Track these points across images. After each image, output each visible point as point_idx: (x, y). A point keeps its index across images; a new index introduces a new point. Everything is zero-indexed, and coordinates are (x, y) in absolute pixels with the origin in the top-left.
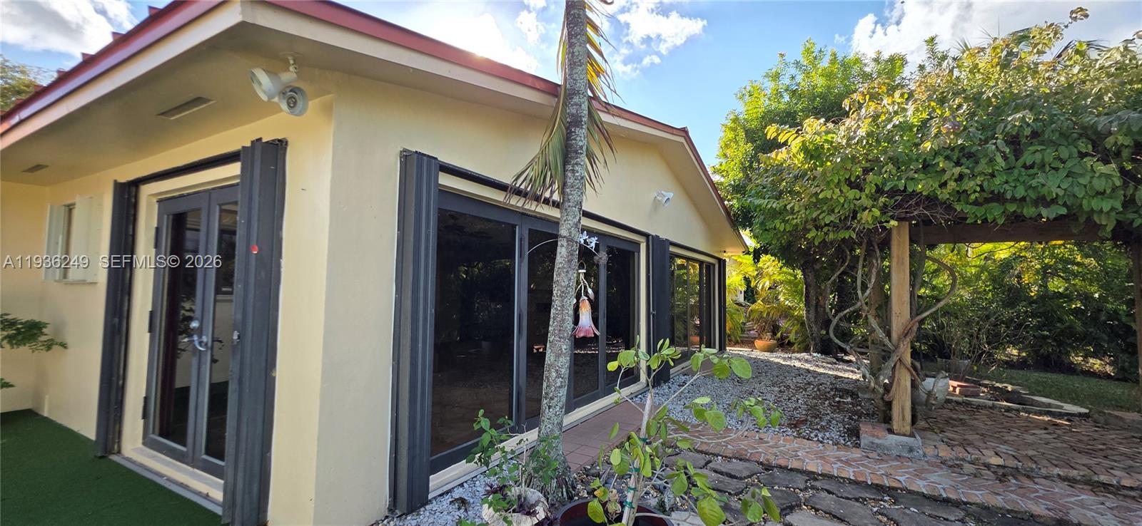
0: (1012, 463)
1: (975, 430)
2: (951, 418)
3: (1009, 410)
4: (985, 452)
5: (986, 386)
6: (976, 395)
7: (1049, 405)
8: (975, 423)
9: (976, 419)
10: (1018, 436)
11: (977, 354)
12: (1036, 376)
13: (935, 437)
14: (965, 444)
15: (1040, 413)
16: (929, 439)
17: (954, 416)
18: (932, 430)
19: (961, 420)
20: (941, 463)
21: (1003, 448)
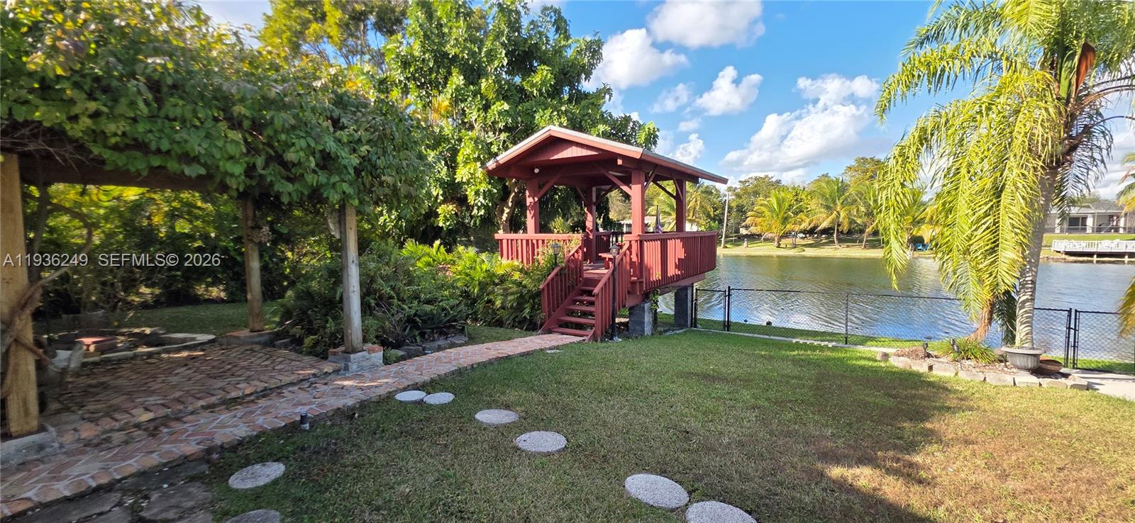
0: (163, 412)
1: (118, 390)
2: (91, 386)
3: (150, 355)
4: (134, 412)
5: (123, 334)
6: (113, 349)
7: (184, 340)
8: (120, 382)
9: (120, 377)
10: (163, 382)
11: (112, 304)
12: (168, 312)
13: (74, 417)
14: (110, 413)
15: (178, 350)
16: (66, 423)
17: (94, 382)
18: (67, 409)
19: (102, 383)
20: (85, 446)
21: (152, 400)
